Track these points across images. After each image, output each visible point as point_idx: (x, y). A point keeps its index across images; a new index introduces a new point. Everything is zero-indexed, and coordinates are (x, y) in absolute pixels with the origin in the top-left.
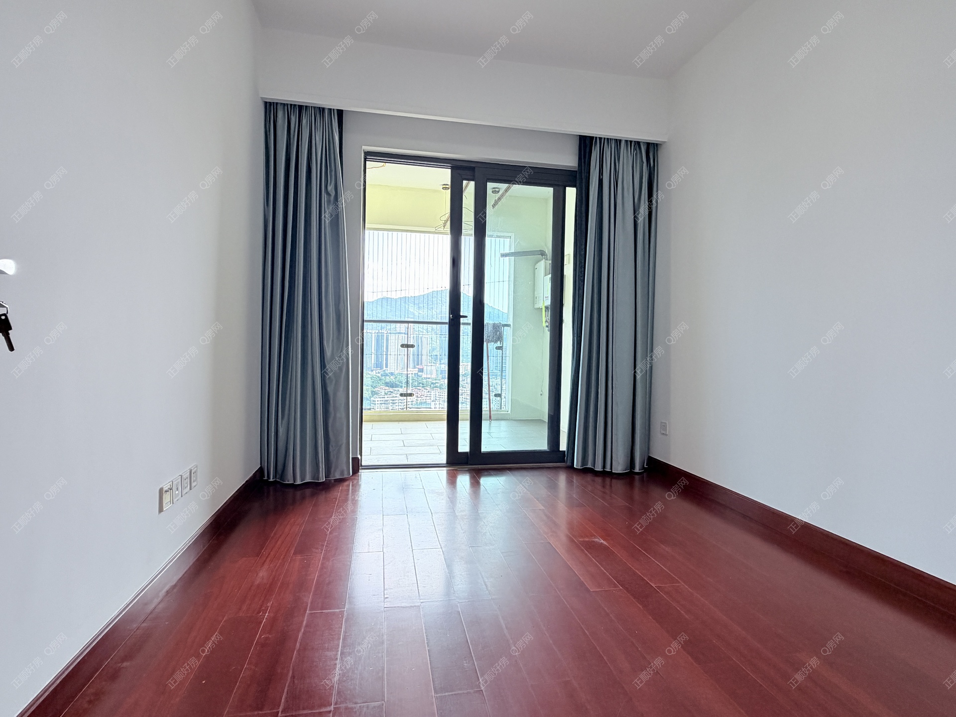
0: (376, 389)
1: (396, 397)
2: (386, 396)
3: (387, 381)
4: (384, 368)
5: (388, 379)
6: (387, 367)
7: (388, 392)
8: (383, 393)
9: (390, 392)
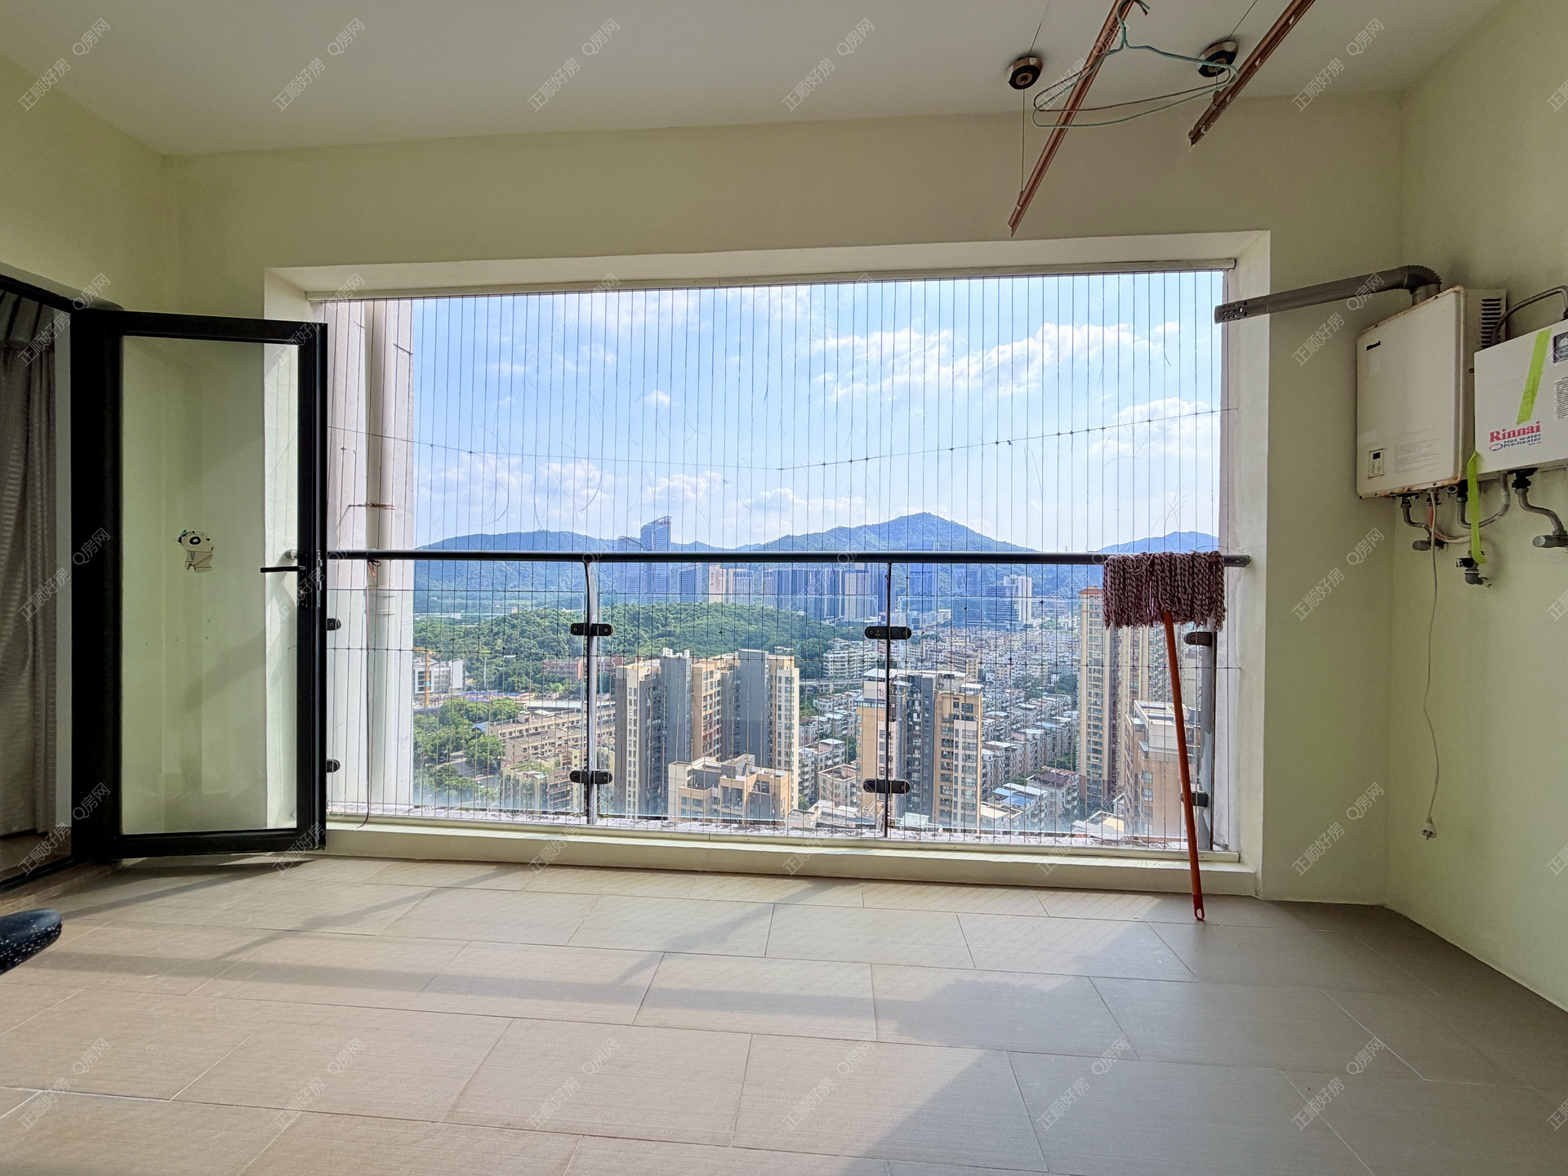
0: (829, 642)
1: (855, 652)
2: (842, 652)
3: (843, 632)
4: (840, 616)
5: (844, 630)
6: (843, 614)
7: (844, 645)
8: (838, 647)
9: (847, 645)
